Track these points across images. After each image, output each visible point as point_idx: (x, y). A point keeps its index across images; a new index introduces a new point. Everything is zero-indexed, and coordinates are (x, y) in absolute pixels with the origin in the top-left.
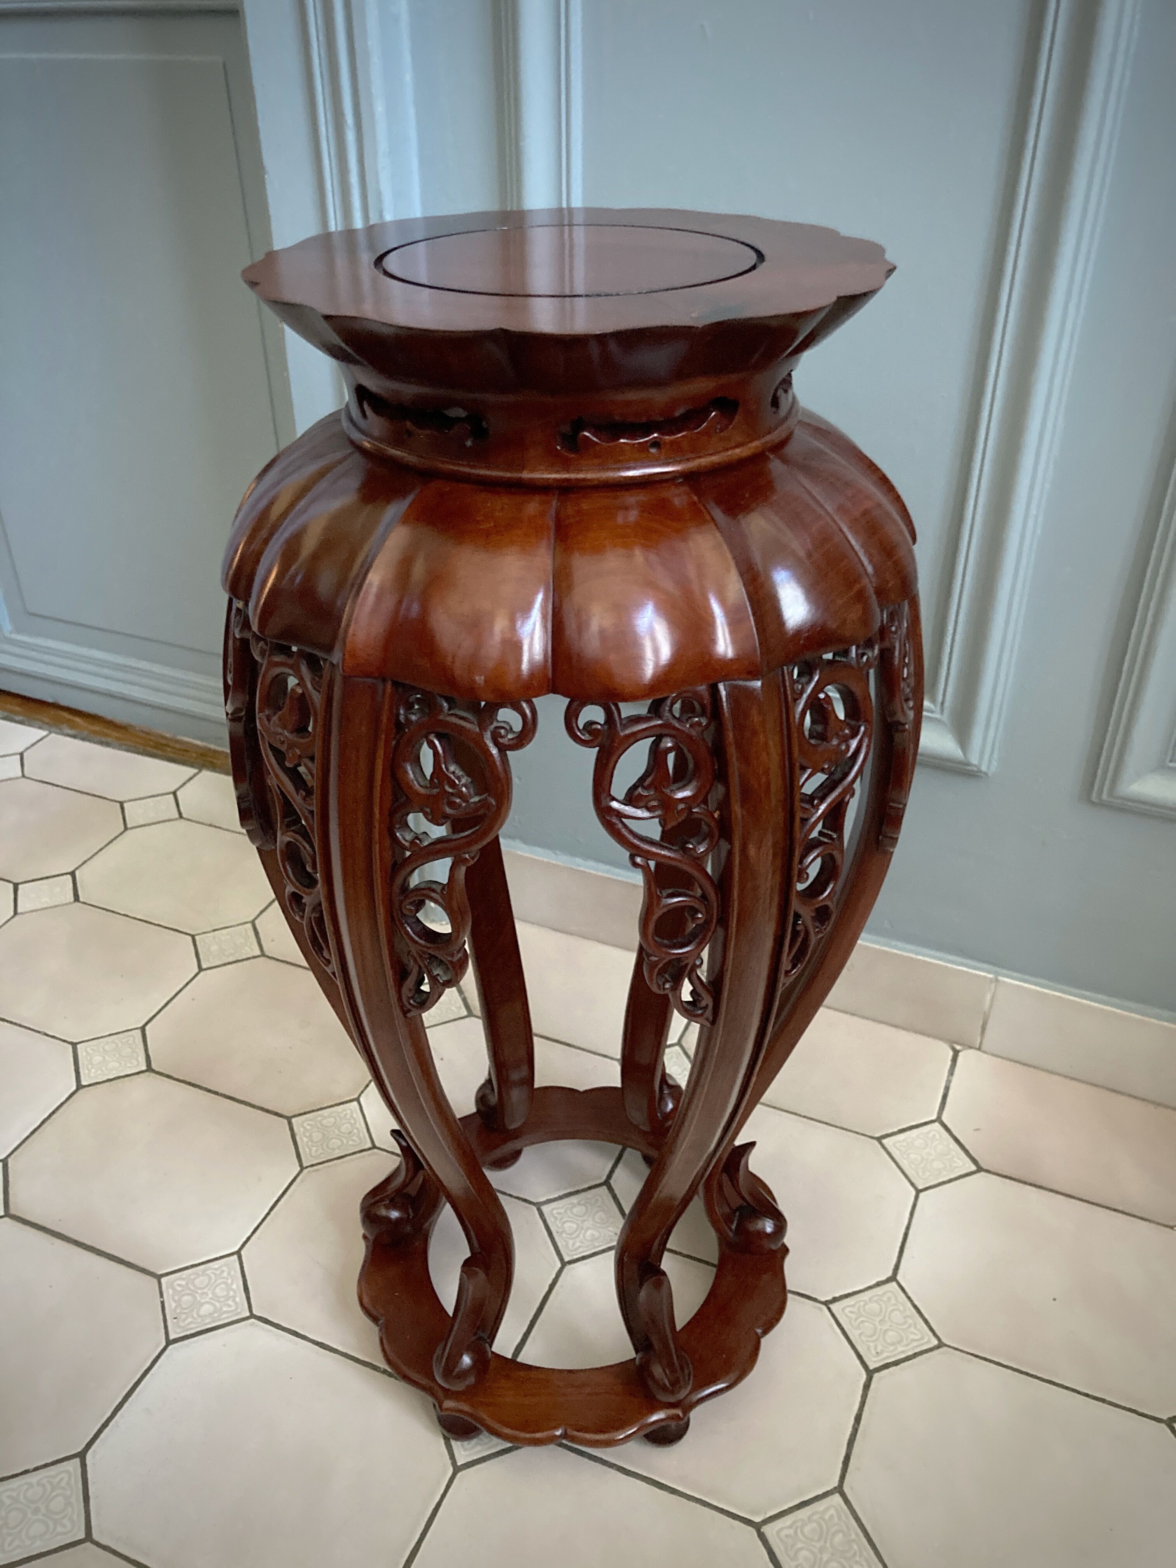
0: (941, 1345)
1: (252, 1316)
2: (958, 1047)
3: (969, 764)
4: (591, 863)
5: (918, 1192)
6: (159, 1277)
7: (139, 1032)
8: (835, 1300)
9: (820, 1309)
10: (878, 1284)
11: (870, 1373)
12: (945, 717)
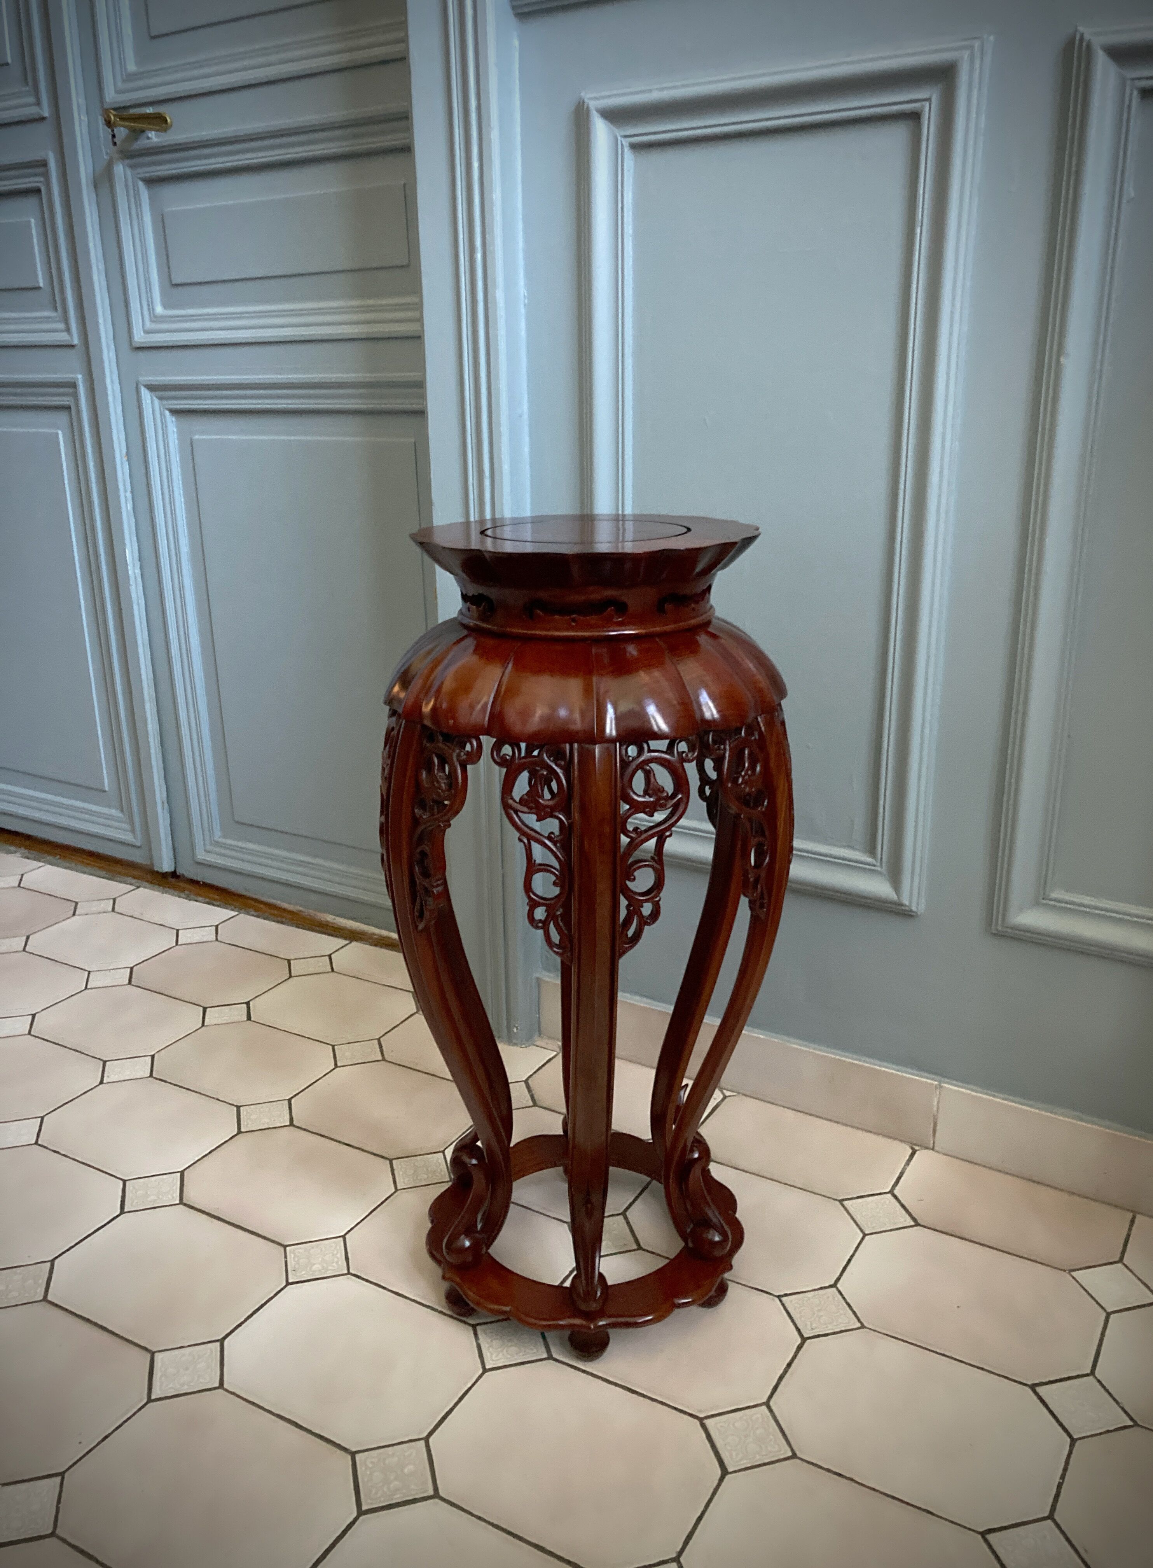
0: (863, 1326)
1: (349, 1273)
2: (916, 1148)
3: (902, 905)
4: (638, 998)
5: (865, 1235)
6: (285, 1247)
7: (287, 1102)
8: (786, 1295)
9: (773, 1299)
10: (821, 1288)
11: (804, 1340)
12: (884, 870)
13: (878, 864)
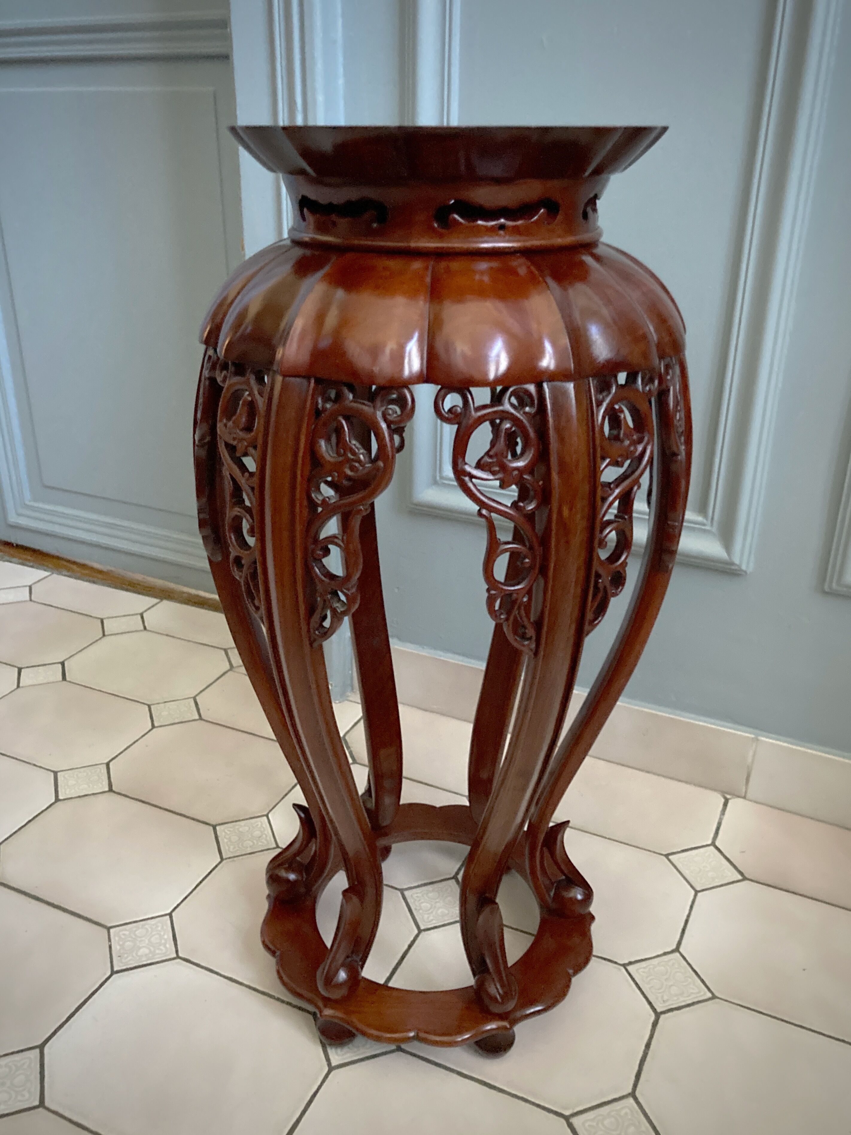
0: (714, 997)
1: (178, 957)
2: (728, 797)
3: (733, 564)
4: (450, 655)
5: (697, 892)
6: (109, 929)
7: (105, 766)
8: (631, 963)
9: (620, 969)
10: (665, 954)
11: (658, 1015)
12: (714, 529)
13: (709, 522)
